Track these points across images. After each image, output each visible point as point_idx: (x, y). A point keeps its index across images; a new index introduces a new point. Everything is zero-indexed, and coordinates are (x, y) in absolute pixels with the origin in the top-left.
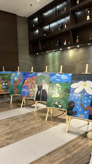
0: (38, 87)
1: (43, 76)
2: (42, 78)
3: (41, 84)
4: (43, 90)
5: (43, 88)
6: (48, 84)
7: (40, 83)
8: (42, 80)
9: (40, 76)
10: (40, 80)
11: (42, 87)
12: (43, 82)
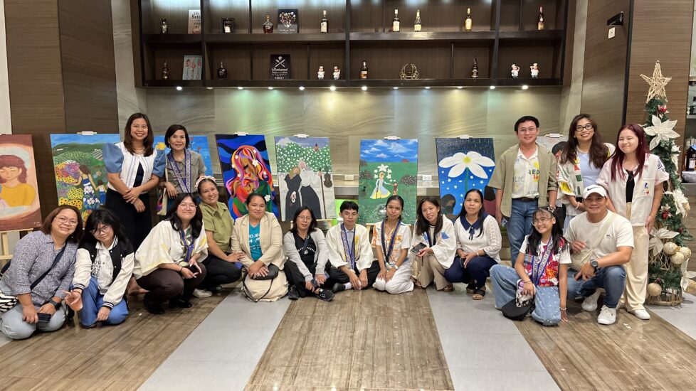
0: (287, 179)
1: (297, 146)
2: (293, 153)
3: (295, 171)
4: (303, 187)
5: (304, 183)
6: (315, 171)
7: (292, 168)
8: (297, 158)
9: (288, 149)
10: (289, 159)
11: (298, 179)
12: (300, 166)
